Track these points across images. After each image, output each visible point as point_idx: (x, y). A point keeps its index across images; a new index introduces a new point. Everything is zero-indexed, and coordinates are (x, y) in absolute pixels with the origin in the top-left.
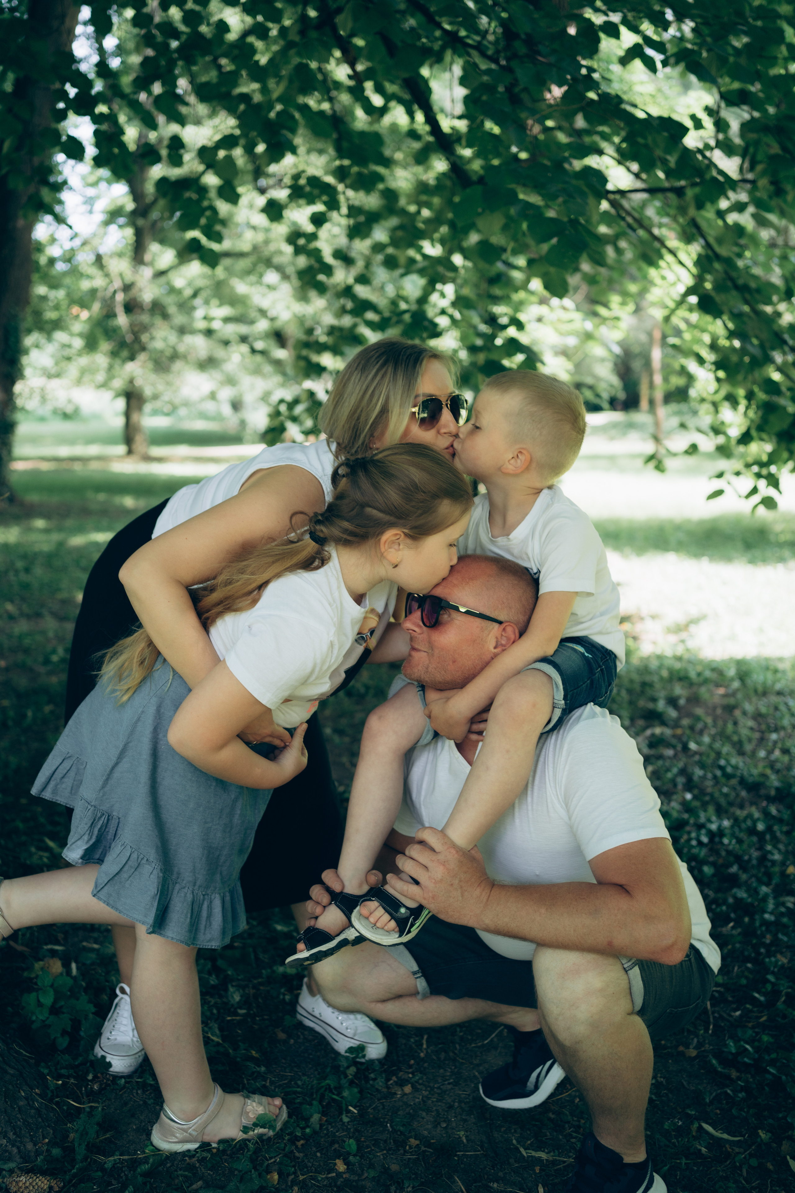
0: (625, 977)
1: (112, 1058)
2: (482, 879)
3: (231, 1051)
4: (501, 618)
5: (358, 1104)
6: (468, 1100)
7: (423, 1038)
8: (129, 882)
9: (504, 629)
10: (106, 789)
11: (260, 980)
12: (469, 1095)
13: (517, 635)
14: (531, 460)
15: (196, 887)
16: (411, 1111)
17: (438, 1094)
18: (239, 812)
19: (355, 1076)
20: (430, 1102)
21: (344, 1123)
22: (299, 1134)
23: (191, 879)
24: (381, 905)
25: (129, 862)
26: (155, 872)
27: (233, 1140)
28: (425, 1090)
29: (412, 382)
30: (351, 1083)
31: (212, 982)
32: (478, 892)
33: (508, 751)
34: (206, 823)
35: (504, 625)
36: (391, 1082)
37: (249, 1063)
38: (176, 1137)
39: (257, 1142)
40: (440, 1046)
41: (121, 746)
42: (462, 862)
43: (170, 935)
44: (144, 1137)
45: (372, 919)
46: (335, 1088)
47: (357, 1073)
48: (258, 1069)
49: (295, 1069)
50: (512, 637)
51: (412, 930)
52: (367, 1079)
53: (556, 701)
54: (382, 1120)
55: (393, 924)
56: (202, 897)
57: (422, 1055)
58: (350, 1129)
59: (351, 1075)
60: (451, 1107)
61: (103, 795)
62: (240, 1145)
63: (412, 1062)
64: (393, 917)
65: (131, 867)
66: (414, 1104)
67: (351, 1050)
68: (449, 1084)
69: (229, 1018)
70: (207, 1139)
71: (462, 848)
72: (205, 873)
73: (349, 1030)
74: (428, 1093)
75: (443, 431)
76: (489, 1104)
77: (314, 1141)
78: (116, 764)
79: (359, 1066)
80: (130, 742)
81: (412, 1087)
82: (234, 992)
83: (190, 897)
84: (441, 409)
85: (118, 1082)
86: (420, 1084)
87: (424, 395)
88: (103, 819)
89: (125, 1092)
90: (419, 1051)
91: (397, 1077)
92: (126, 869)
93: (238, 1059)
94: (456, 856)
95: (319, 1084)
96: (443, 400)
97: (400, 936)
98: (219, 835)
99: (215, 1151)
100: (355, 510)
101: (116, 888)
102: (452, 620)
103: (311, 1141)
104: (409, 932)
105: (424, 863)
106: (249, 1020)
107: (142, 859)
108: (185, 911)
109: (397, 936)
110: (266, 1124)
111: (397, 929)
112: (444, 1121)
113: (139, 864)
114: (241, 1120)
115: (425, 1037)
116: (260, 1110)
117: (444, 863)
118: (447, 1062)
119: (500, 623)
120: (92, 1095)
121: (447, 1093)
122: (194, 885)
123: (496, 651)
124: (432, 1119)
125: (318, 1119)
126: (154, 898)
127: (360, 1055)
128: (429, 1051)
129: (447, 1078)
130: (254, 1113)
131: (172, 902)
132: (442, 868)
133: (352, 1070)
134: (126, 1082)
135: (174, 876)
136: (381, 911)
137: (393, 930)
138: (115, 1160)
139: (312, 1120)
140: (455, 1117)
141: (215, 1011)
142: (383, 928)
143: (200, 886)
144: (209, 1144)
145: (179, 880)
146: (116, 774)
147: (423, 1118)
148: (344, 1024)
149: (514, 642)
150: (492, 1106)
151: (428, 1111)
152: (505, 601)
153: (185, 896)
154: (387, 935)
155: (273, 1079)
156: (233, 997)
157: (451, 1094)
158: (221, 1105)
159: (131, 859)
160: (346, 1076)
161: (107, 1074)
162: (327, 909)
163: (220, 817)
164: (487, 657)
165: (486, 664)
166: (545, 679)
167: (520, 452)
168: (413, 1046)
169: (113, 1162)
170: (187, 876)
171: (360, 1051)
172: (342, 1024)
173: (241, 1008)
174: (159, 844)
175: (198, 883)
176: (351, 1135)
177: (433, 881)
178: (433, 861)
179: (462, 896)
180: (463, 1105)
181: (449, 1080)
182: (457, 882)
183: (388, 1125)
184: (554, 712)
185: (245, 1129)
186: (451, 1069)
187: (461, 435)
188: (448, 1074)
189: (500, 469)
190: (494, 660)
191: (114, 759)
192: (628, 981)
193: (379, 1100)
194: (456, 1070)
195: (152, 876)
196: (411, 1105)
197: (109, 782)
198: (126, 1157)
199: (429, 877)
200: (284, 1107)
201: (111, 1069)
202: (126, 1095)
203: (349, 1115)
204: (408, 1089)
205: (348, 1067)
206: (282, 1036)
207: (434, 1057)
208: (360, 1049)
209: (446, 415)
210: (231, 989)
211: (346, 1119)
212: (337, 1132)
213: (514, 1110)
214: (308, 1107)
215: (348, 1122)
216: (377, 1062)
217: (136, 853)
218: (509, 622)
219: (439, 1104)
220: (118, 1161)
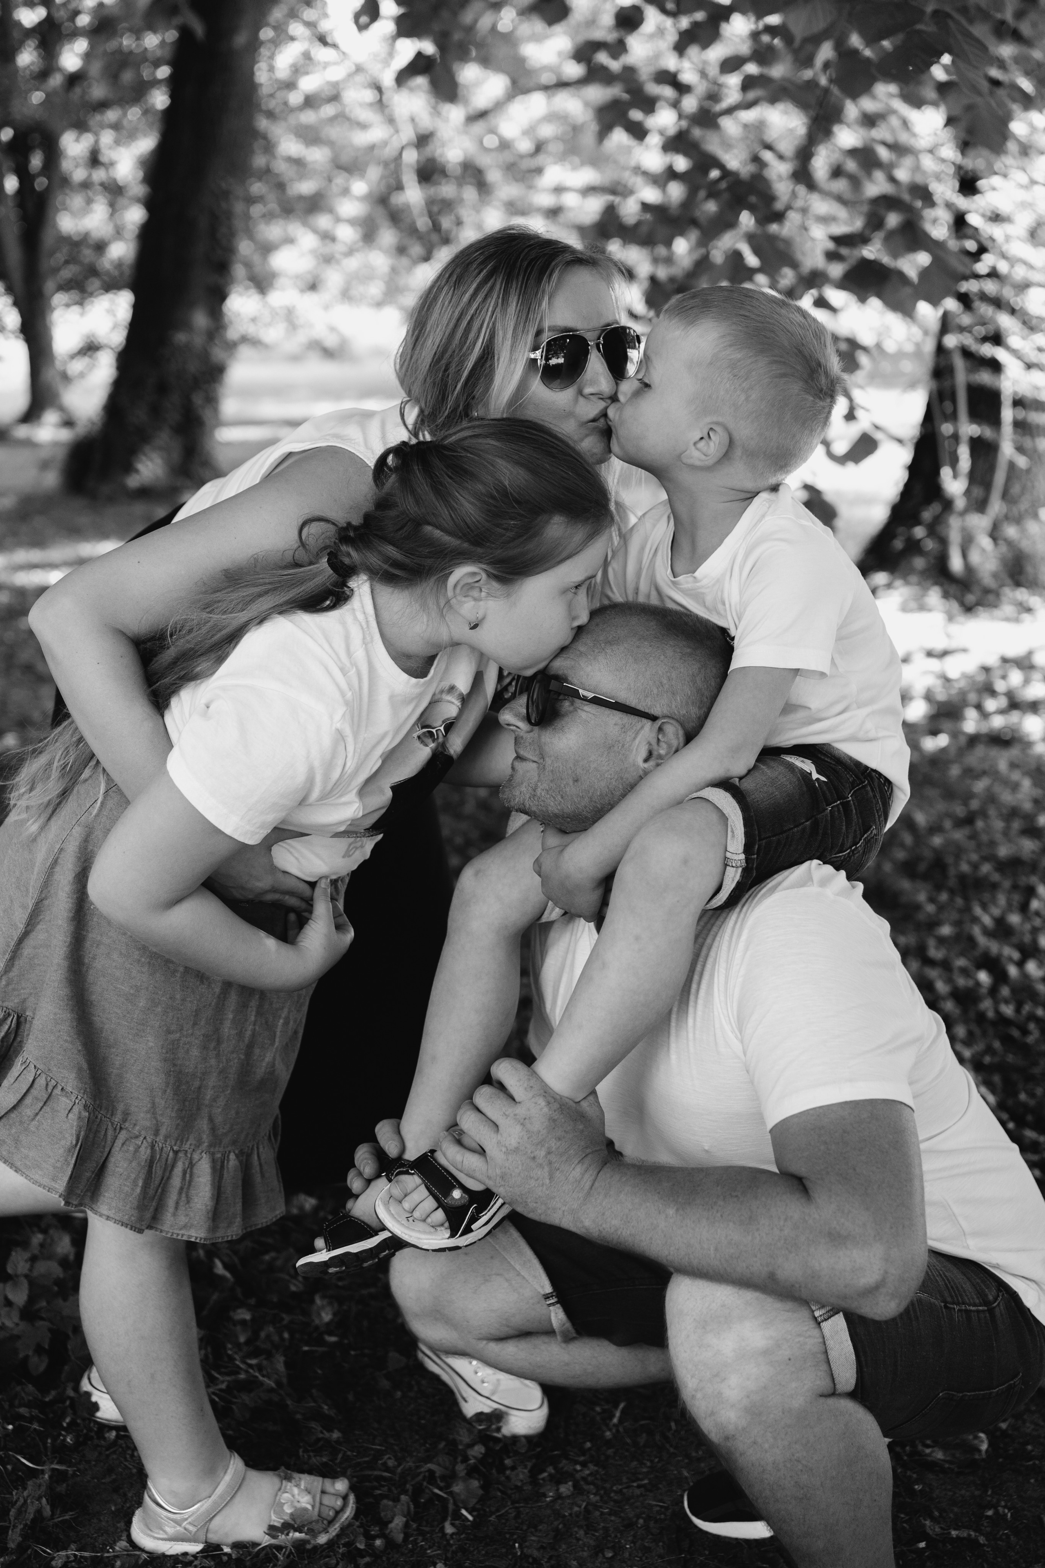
0: (816, 1332)
1: (101, 1397)
2: (588, 1151)
3: (289, 1402)
4: (656, 711)
5: (478, 1506)
6: (663, 1516)
7: (616, 1407)
8: (35, 1123)
9: (660, 729)
10: (11, 974)
11: (373, 1290)
12: (667, 1508)
13: (682, 740)
14: (731, 442)
15: (160, 1138)
16: (561, 1526)
17: (615, 1501)
18: (231, 1016)
19: (482, 1461)
20: (597, 1513)
21: (447, 1534)
22: (361, 1546)
23: (148, 1124)
24: (424, 1181)
25: (32, 1091)
26: (76, 1110)
27: (255, 1544)
28: (595, 1494)
29: (533, 307)
30: (472, 1472)
31: (293, 1288)
32: (577, 1172)
33: (637, 938)
34: (169, 1032)
35: (659, 723)
36: (545, 1475)
37: (313, 1424)
38: (165, 1531)
39: (291, 1552)
40: (643, 1422)
41: (30, 904)
42: (554, 1121)
43: (106, 1212)
44: (121, 1525)
45: (407, 1205)
46: (443, 1478)
47: (485, 1455)
48: (327, 1435)
49: (391, 1441)
50: (675, 743)
51: (473, 1227)
52: (502, 1469)
53: (728, 855)
54: (508, 1536)
55: (440, 1215)
56: (171, 1154)
57: (608, 1434)
58: (451, 1545)
59: (475, 1457)
60: (630, 1525)
61: (8, 985)
62: (267, 1554)
63: (588, 1445)
64: (440, 1205)
65: (37, 1099)
66: (571, 1515)
67: (480, 1416)
68: (639, 1487)
69: (306, 1348)
70: (214, 1538)
71: (561, 1097)
72: (174, 1115)
73: (485, 1385)
74: (598, 1498)
75: (588, 390)
76: (696, 1527)
77: (388, 1559)
78: (26, 934)
79: (491, 1444)
80: (46, 898)
81: (574, 1486)
82: (323, 1307)
83: (145, 1153)
84: (586, 353)
85: (107, 1435)
86: (588, 1483)
87: (551, 329)
88: (9, 1022)
89: (114, 1453)
90: (604, 1428)
91: (555, 1469)
92: (28, 1100)
93: (299, 1416)
94: (546, 1110)
95: (418, 1467)
96: (591, 339)
97: (452, 1236)
98: (195, 1052)
99: (225, 1558)
100: (405, 529)
101: (13, 1131)
102: (575, 710)
103: (384, 1559)
104: (468, 1230)
105: (493, 1118)
106: (338, 1354)
107: (54, 1087)
108: (133, 1176)
109: (448, 1235)
110: (303, 1526)
111: (447, 1224)
112: (613, 1548)
113: (50, 1095)
114: (270, 1516)
115: (622, 1405)
116: (305, 1501)
117: (523, 1122)
118: (648, 1450)
119: (654, 718)
120: (61, 1453)
121: (632, 1501)
122: (156, 1133)
123: (646, 765)
124: (592, 1543)
125: (401, 1524)
126: (70, 1151)
127: (494, 1427)
128: (621, 1429)
129: (640, 1476)
130: (292, 1506)
131: (112, 1160)
132: (518, 1128)
133: (478, 1450)
134: (118, 1436)
135: (117, 1118)
136: (423, 1192)
137: (442, 1225)
138: (68, 1557)
139: (391, 1526)
140: (633, 1542)
141: (286, 1335)
142: (424, 1220)
143: (166, 1137)
144: (218, 1547)
145: (127, 1125)
146: (27, 950)
147: (578, 1540)
148: (479, 1374)
149: (677, 751)
150: (701, 1530)
151: (590, 1528)
152: (665, 681)
153: (137, 1150)
154: (430, 1233)
155: (349, 1453)
156: (319, 1315)
157: (638, 1504)
158: (238, 1487)
159: (36, 1085)
160: (466, 1459)
161: (90, 1420)
162: (373, 1184)
163: (195, 1024)
164: (631, 777)
165: (630, 788)
166: (714, 817)
167: (711, 429)
168: (598, 1418)
169: (64, 1559)
170: (142, 1119)
171: (494, 1420)
172: (476, 1373)
173: (330, 1334)
174: (85, 1066)
175: (163, 1131)
176: (449, 1555)
177: (504, 1149)
178: (507, 1116)
179: (551, 1178)
180: (652, 1524)
181: (642, 1480)
182: (543, 1153)
183: (517, 1545)
184: (726, 873)
185: (272, 1530)
186: (652, 1461)
187: (622, 398)
188: (645, 1470)
189: (679, 457)
190: (643, 781)
191: (21, 927)
192: (821, 1340)
193: (513, 1503)
194: (660, 1465)
195: (70, 1115)
196: (565, 1516)
197: (17, 963)
198: (86, 1554)
199: (499, 1143)
200: (352, 1498)
201: (99, 1414)
202: (115, 1456)
203: (457, 1522)
204: (565, 1489)
205: (471, 1446)
206: (385, 1384)
207: (628, 1441)
208: (497, 1417)
209: (596, 365)
210: (318, 1301)
211: (449, 1529)
212: (430, 1548)
213: (736, 1539)
214: (390, 1503)
215: (453, 1534)
216: (523, 1440)
217: (43, 1076)
218: (668, 717)
219: (613, 1518)
220: (72, 1558)
